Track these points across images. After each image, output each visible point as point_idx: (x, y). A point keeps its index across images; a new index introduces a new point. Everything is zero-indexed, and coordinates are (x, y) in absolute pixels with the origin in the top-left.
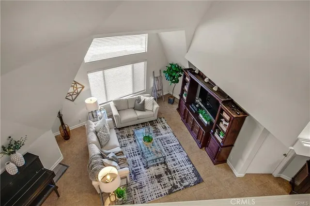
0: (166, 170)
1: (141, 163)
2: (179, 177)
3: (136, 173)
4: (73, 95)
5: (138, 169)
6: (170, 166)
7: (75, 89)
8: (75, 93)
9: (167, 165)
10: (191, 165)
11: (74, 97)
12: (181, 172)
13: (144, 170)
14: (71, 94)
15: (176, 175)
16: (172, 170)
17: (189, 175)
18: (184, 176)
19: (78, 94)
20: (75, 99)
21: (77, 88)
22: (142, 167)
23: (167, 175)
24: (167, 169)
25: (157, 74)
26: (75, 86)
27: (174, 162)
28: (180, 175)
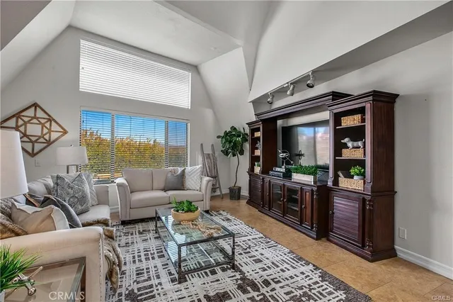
0: (239, 282)
1: (163, 273)
2: (287, 294)
3: (141, 295)
4: (36, 141)
5: (151, 286)
6: (251, 272)
7: (45, 131)
8: (42, 140)
9: (241, 271)
10: (311, 267)
11: (38, 147)
12: (287, 282)
13: (168, 286)
14: (33, 139)
15: (273, 290)
16: (260, 280)
17: (314, 286)
18: (301, 292)
19: (49, 143)
20: (37, 153)
21: (50, 131)
22: (165, 279)
23: (245, 291)
24: (244, 279)
25: (208, 150)
26: (48, 125)
27: (260, 265)
28: (288, 289)
